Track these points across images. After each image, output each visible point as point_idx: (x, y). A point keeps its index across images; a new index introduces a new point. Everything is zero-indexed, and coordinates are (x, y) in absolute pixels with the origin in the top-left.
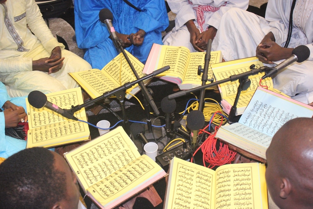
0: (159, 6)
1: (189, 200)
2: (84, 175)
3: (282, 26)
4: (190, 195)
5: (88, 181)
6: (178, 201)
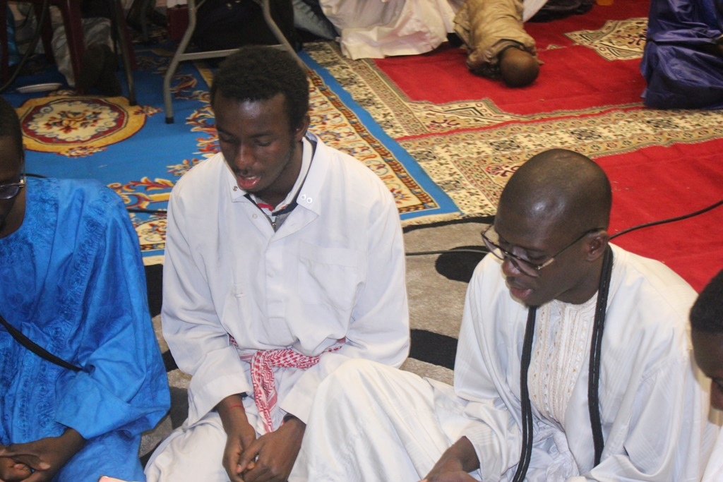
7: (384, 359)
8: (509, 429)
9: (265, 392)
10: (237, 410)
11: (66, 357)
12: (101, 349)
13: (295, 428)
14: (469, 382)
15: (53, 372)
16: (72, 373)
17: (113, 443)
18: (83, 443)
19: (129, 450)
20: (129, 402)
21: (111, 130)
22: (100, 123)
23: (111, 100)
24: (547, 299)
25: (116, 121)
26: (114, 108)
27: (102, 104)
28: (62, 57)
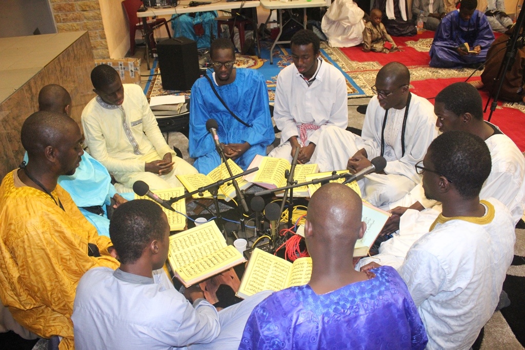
0: (265, 122)
1: (263, 284)
2: (175, 258)
3: (375, 143)
4: (264, 280)
5: (178, 264)
6: (252, 283)
7: (341, 127)
8: (377, 147)
9: (304, 136)
10: (295, 140)
11: (246, 122)
12: (255, 120)
13: (313, 146)
14: (366, 135)
15: (242, 126)
16: (247, 127)
17: (259, 147)
18: (250, 146)
19: (263, 150)
20: (263, 135)
21: (253, 66)
22: (249, 64)
23: (252, 57)
24: (391, 107)
25: (254, 63)
26: (253, 59)
27: (249, 58)
28: (237, 43)
